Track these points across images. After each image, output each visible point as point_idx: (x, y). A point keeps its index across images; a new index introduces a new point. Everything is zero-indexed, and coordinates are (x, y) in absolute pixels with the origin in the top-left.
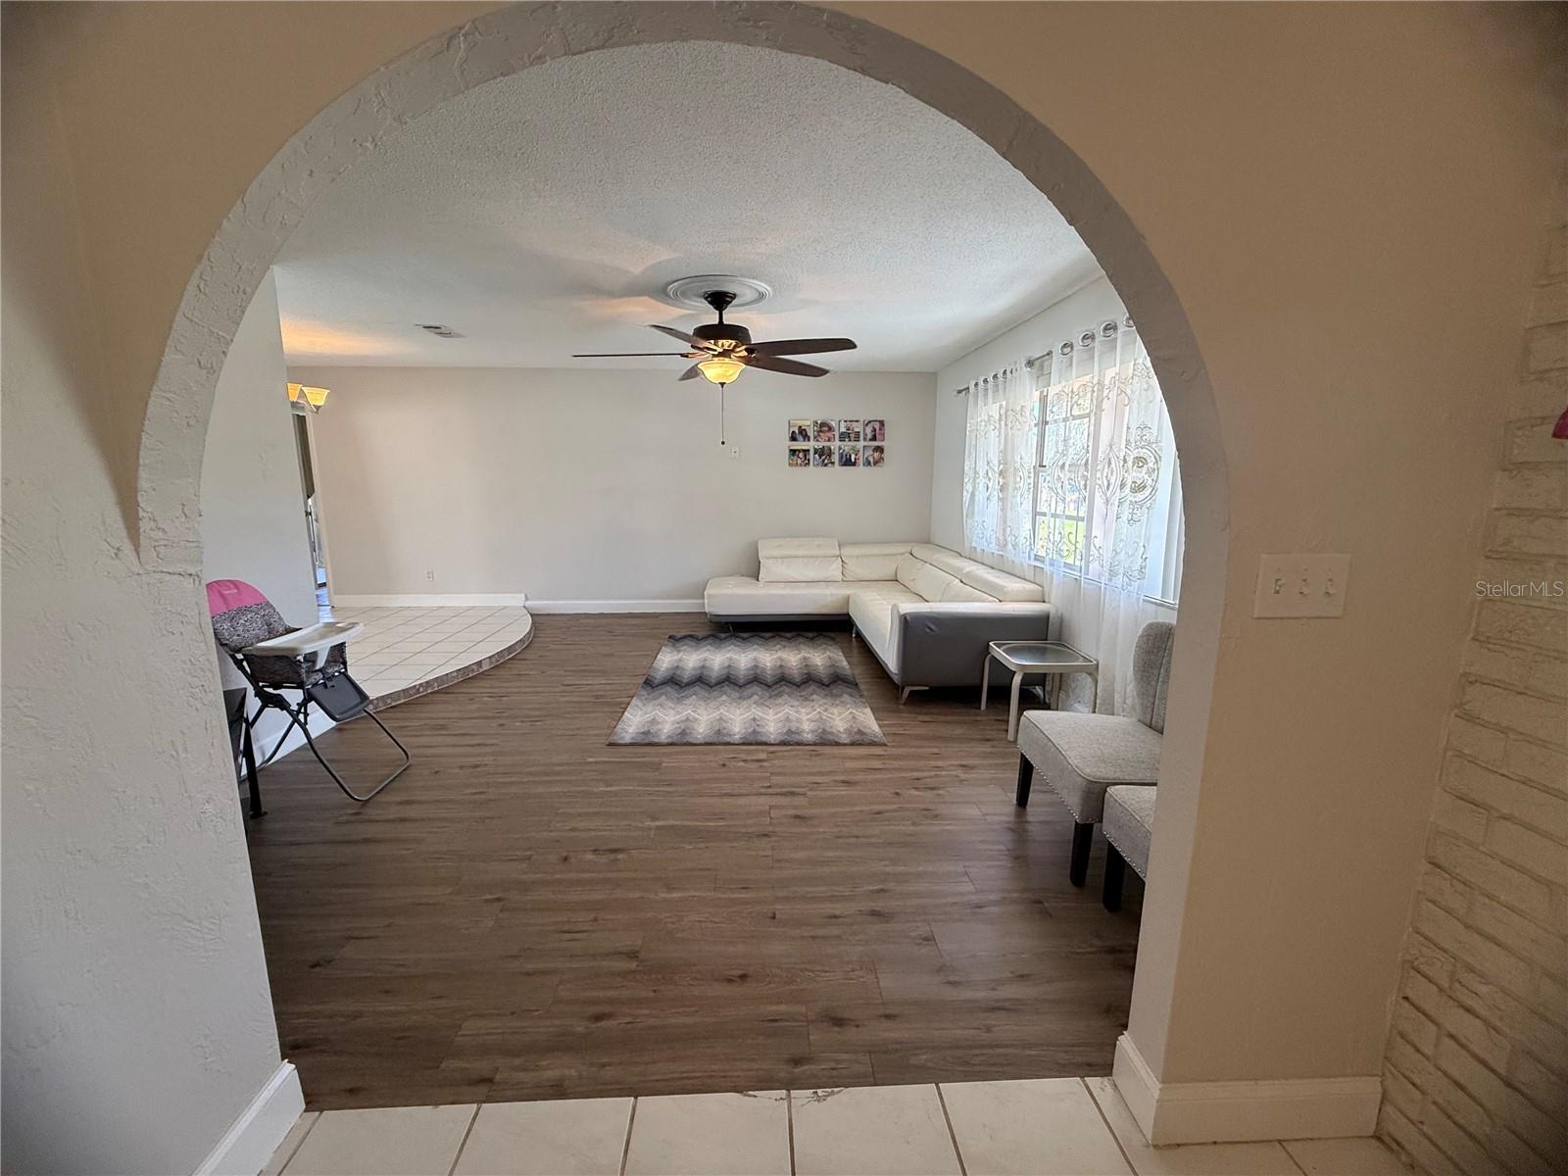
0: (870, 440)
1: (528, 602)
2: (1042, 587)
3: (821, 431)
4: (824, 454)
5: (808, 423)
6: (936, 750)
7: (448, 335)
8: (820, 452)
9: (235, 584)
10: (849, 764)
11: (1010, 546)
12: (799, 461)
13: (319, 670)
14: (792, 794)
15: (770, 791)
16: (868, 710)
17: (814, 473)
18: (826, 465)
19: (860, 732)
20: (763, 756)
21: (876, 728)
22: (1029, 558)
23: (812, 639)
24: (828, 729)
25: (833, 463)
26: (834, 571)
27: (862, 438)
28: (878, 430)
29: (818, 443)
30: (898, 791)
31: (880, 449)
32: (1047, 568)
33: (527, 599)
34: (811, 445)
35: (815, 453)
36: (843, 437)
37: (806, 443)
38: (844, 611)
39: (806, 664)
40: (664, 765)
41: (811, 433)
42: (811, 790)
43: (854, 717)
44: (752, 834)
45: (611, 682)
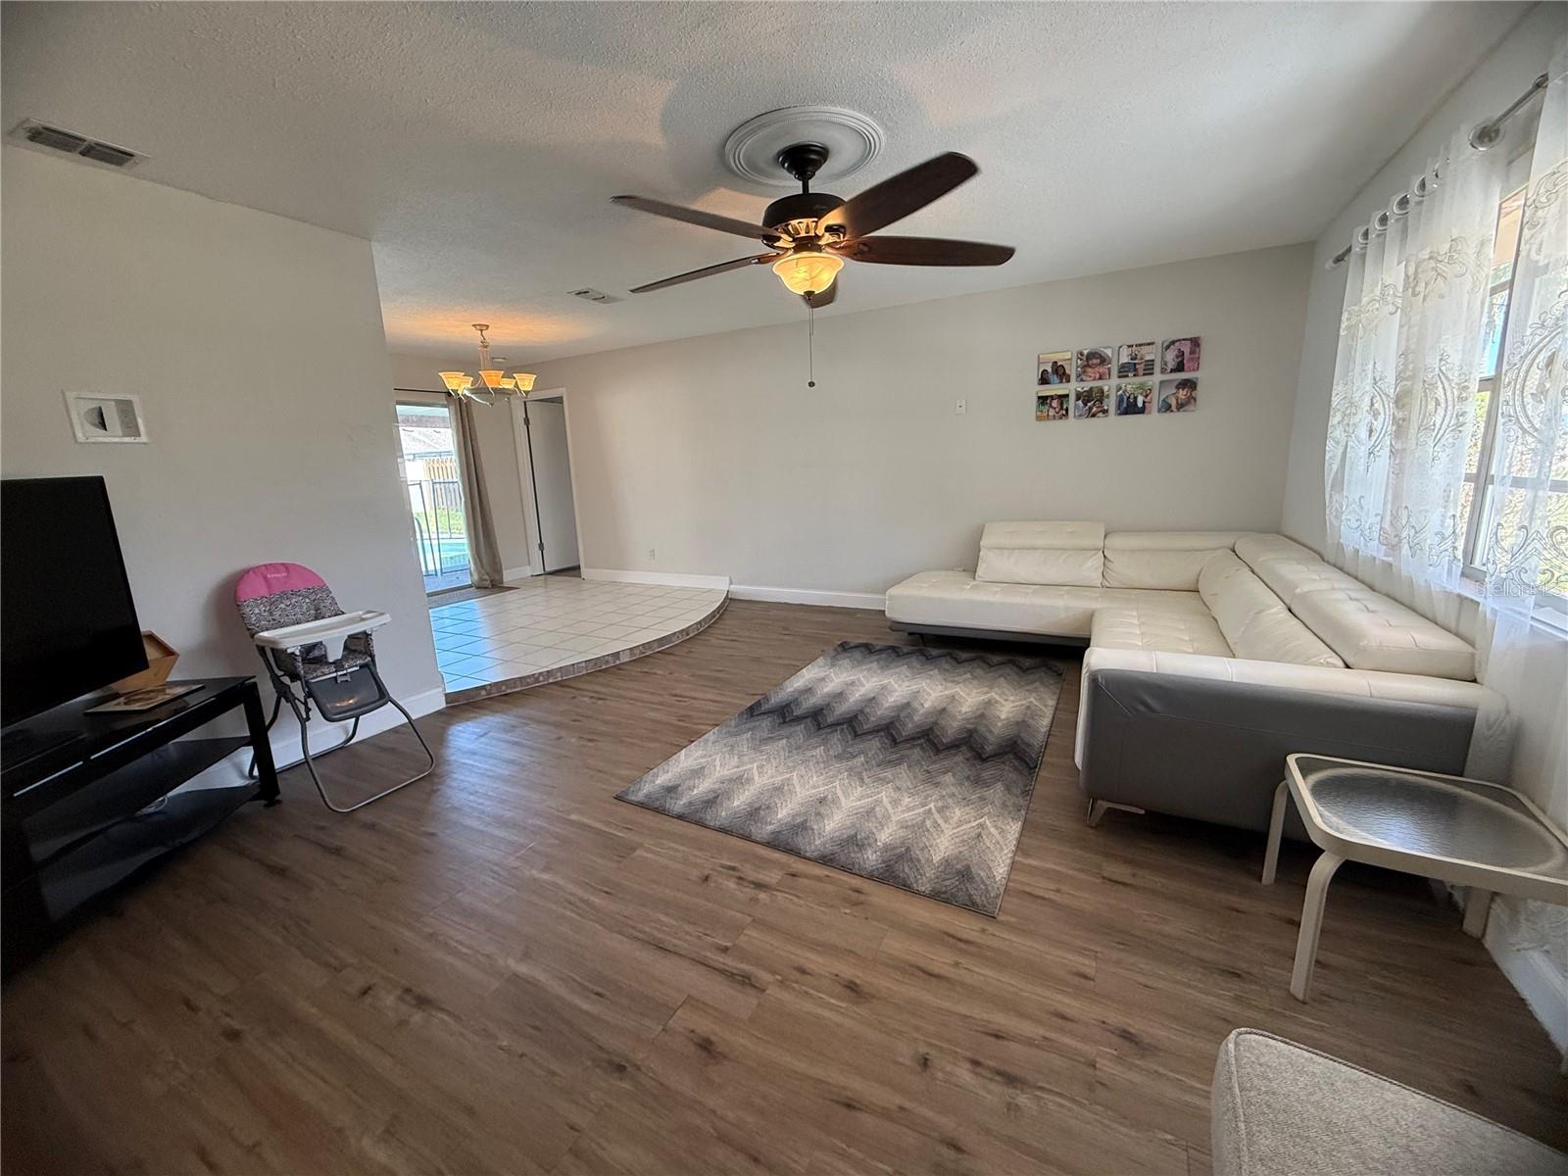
0: (1172, 371)
1: (732, 586)
2: (1472, 644)
3: (1088, 366)
4: (1092, 402)
5: (1068, 355)
7: (602, 299)
8: (1086, 397)
9: (286, 567)
10: (896, 945)
11: (1405, 549)
12: (1052, 412)
13: (333, 663)
14: (745, 981)
15: (721, 960)
16: (1014, 828)
17: (1075, 428)
18: (1094, 416)
19: (966, 875)
20: (772, 877)
21: (1000, 871)
22: (1450, 571)
23: (1024, 671)
24: (917, 852)
25: (1105, 412)
26: (1090, 569)
27: (1157, 368)
28: (1186, 355)
29: (1083, 384)
31: (1190, 385)
32: (1488, 604)
33: (731, 583)
34: (1072, 387)
35: (1078, 399)
36: (1124, 371)
37: (1065, 385)
38: (1082, 634)
39: (982, 715)
40: (639, 852)
41: (1072, 371)
42: (781, 983)
43: (979, 835)
44: (605, 1056)
45: (720, 699)
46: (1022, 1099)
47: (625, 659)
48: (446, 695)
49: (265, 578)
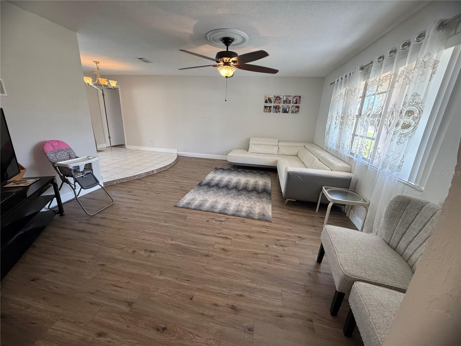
0: (295, 103)
2: (351, 166)
3: (276, 100)
4: (277, 108)
5: (272, 96)
6: (291, 228)
7: (146, 61)
8: (275, 107)
9: (58, 141)
10: (254, 229)
11: (341, 148)
12: (267, 110)
13: (82, 172)
14: (226, 238)
15: (219, 235)
16: (270, 206)
17: (272, 115)
18: (277, 112)
19: (264, 215)
20: (223, 219)
21: (270, 214)
22: (348, 153)
23: (262, 174)
24: (252, 212)
25: (280, 112)
26: (275, 150)
27: (292, 102)
28: (298, 100)
29: (275, 104)
30: (268, 244)
31: (298, 107)
32: (355, 158)
33: (178, 151)
34: (272, 105)
35: (274, 108)
36: (285, 102)
37: (271, 104)
38: (275, 165)
39: (256, 184)
40: (188, 217)
41: (273, 100)
42: (234, 238)
43: (264, 208)
44: (203, 254)
45: (189, 182)
46: (285, 248)
47: (155, 172)
48: (103, 183)
49: (52, 145)
